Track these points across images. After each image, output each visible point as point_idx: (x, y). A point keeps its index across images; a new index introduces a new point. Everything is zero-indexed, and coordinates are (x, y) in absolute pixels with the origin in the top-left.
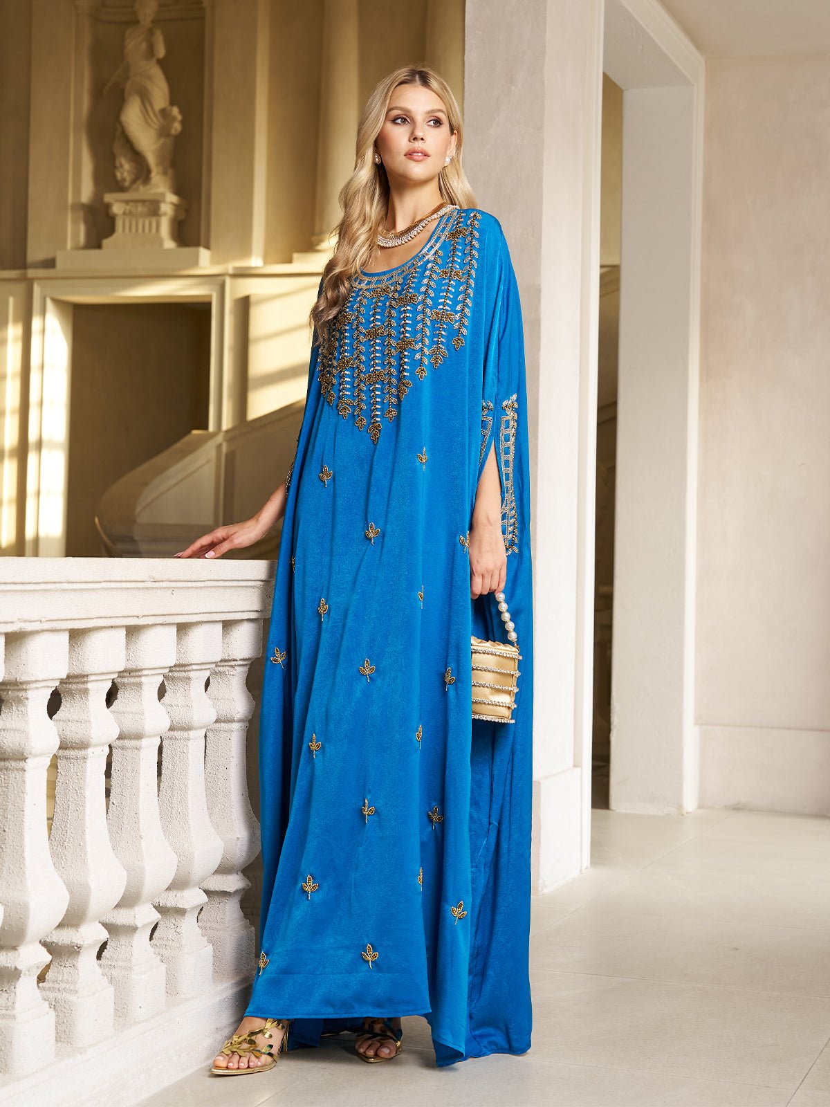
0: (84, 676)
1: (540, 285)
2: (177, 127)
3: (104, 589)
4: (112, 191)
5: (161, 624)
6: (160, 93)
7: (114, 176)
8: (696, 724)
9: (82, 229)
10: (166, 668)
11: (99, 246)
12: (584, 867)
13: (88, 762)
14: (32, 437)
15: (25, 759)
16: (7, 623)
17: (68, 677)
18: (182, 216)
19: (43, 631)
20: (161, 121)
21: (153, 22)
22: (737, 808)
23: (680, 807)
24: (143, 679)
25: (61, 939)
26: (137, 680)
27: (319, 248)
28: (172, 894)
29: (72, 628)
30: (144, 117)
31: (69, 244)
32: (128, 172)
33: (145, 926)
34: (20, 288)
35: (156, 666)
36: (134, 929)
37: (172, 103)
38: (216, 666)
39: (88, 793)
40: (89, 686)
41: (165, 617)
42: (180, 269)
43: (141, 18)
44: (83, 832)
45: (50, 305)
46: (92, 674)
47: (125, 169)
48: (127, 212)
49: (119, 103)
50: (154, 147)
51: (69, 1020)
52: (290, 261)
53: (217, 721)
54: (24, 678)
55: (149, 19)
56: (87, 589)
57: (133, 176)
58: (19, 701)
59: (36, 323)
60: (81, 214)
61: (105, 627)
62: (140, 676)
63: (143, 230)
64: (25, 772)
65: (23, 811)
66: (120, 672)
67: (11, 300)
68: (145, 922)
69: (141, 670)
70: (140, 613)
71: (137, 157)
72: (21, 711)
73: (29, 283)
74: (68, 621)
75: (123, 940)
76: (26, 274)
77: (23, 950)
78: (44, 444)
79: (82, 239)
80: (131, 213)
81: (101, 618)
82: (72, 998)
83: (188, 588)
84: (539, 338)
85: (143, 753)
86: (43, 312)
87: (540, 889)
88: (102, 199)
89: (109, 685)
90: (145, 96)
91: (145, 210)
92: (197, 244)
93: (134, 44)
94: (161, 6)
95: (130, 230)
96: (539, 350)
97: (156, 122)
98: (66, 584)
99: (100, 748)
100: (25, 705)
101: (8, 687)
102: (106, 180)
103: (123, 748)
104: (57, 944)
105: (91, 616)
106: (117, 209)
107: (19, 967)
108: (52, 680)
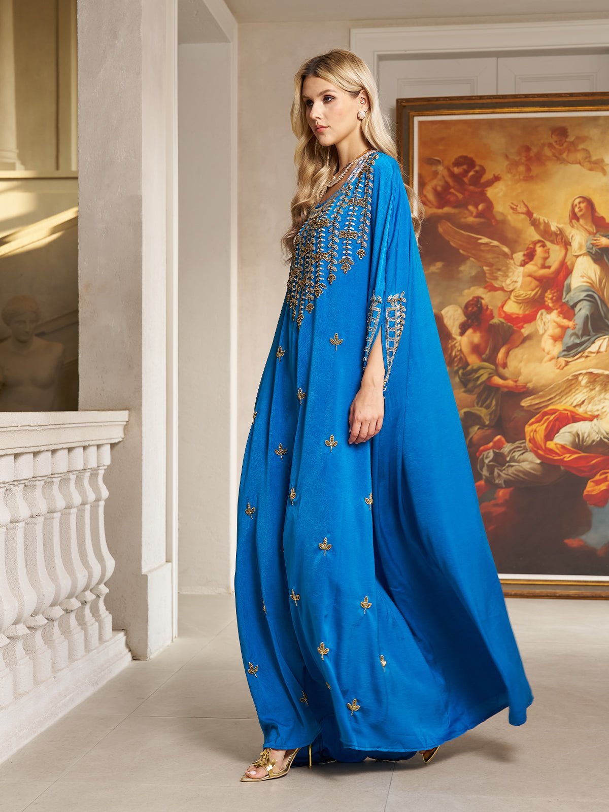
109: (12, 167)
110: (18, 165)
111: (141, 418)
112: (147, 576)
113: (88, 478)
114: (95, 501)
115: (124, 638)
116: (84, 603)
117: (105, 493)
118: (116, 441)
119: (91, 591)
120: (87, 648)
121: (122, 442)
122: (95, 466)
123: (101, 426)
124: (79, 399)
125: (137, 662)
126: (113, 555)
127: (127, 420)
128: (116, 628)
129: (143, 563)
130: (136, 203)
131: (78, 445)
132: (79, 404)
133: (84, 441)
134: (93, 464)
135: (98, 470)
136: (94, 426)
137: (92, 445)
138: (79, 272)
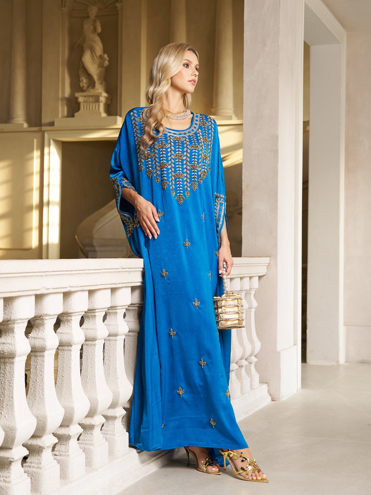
0: (94, 310)
1: (278, 135)
2: (107, 63)
3: (102, 272)
4: (78, 92)
5: (125, 287)
6: (99, 48)
7: (79, 85)
8: (344, 325)
9: (66, 108)
10: (127, 305)
11: (73, 116)
12: (298, 389)
13: (96, 346)
14: (45, 200)
15: (71, 346)
16: (64, 288)
17: (88, 310)
18: (109, 102)
19: (78, 291)
20: (100, 60)
21: (96, 16)
22: (363, 362)
23: (338, 362)
24: (118, 311)
25: (86, 422)
26: (115, 311)
28: (111, 410)
29: (90, 289)
30: (92, 59)
31: (60, 116)
32: (85, 83)
33: (120, 416)
34: (39, 135)
35: (123, 305)
36: (115, 418)
37: (104, 52)
39: (96, 360)
40: (96, 314)
41: (126, 284)
42: (109, 126)
43: (90, 15)
44: (95, 376)
45: (52, 142)
46: (98, 309)
47: (84, 82)
48: (85, 101)
49: (81, 53)
50: (97, 72)
51: (90, 457)
54: (70, 311)
55: (94, 15)
56: (96, 273)
57: (87, 85)
58: (68, 321)
59: (46, 150)
60: (65, 102)
61: (103, 289)
62: (116, 309)
63: (92, 109)
64: (72, 352)
65: (71, 368)
66: (108, 308)
67: (35, 140)
68: (120, 415)
69: (117, 307)
70: (117, 283)
71: (89, 76)
72: (69, 325)
73: (43, 133)
74: (88, 287)
75: (111, 422)
76: (41, 129)
77: (71, 427)
78: (50, 203)
79: (66, 113)
80: (87, 102)
81: (101, 285)
82: (91, 447)
84: (278, 158)
85: (118, 342)
86: (49, 145)
87: (280, 399)
88: (74, 95)
89: (104, 313)
90: (92, 50)
91: (93, 100)
92: (116, 115)
93: (88, 27)
94: (99, 9)
95: (87, 109)
96: (277, 163)
97: (97, 61)
98: (87, 271)
99: (101, 341)
100: (70, 323)
101: (64, 315)
102: (76, 87)
103: (109, 340)
104: (84, 424)
105: (97, 284)
106: (81, 100)
107: (70, 435)
108: (82, 312)
109: (230, 118)
110: (234, 116)
111: (277, 262)
112: (280, 353)
113: (244, 295)
114: (248, 309)
115: (267, 388)
116: (241, 367)
117: (255, 304)
118: (262, 274)
119: (246, 359)
120: (242, 392)
121: (266, 275)
122: (248, 288)
123: (252, 266)
124: (242, 250)
125: (274, 402)
126: (260, 340)
127: (269, 263)
128: (262, 382)
129: (278, 345)
130: (275, 139)
131: (236, 277)
132: (242, 253)
133: (240, 274)
134: (247, 287)
135: (251, 291)
136: (247, 266)
137: (246, 277)
138: (243, 178)
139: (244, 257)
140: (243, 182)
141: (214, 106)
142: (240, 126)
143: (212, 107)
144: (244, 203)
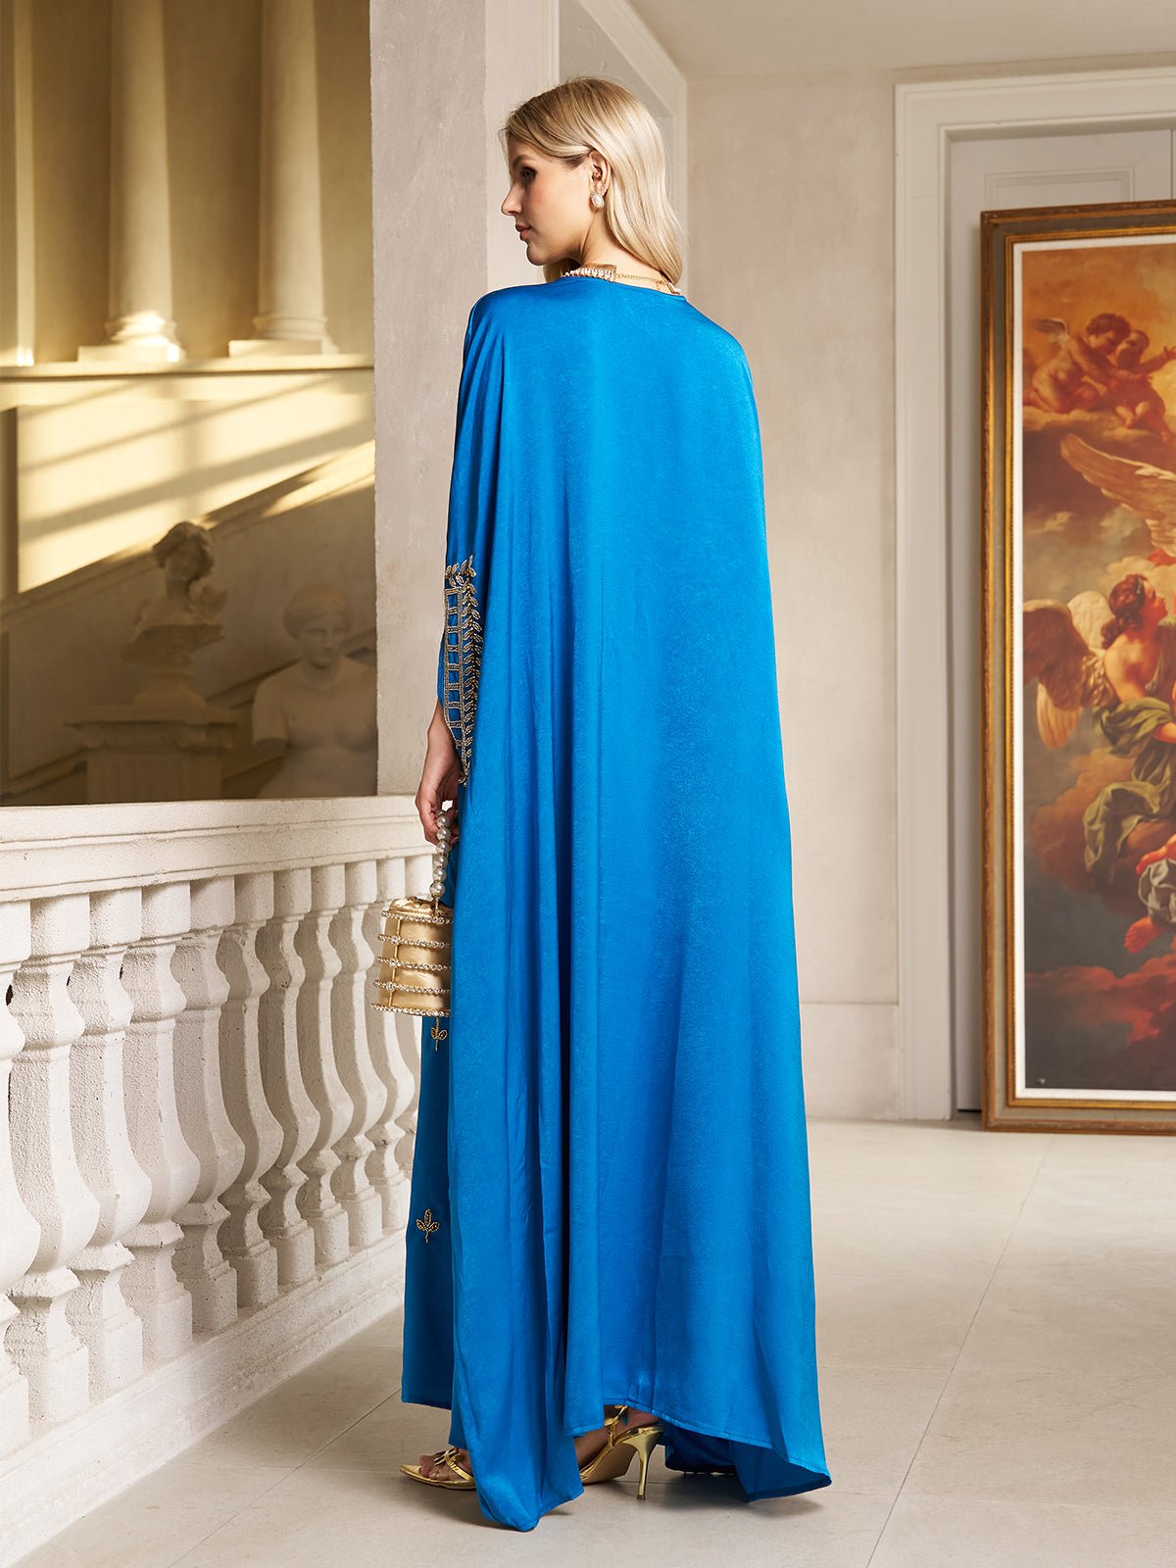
27: (115, 338)
28: (30, 1279)
38: (82, 956)
41: (16, 891)
52: (74, 358)
53: (86, 1033)
83: (45, 849)
109: (315, 348)
110: (327, 344)
137: (395, 858)
138: (377, 543)
139: (382, 796)
140: (377, 555)
141: (262, 308)
142: (366, 375)
143: (255, 313)
144: (381, 623)
